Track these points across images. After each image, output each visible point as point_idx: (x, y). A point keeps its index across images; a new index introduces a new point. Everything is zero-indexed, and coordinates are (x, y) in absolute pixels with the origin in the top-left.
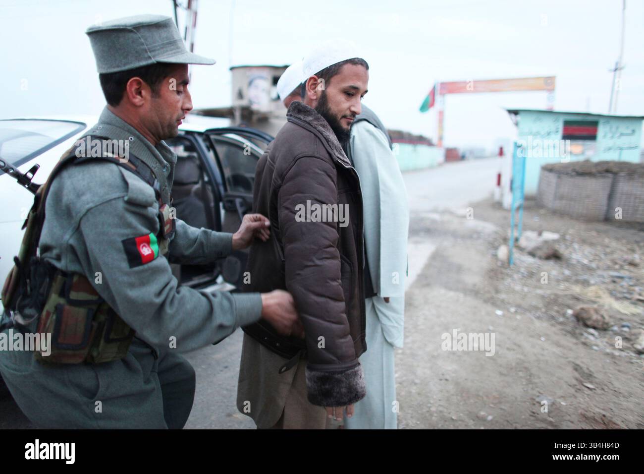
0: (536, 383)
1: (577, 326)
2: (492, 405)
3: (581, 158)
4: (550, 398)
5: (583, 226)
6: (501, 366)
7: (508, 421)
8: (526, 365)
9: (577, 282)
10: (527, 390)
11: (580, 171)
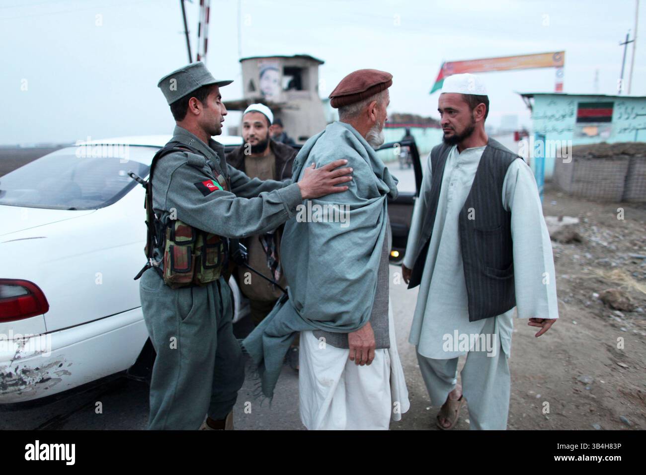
0: (575, 364)
1: (604, 309)
2: (539, 385)
3: (597, 141)
4: (590, 377)
5: (600, 209)
6: (541, 349)
7: (555, 399)
8: (564, 348)
9: (599, 265)
10: (568, 371)
11: (597, 154)
